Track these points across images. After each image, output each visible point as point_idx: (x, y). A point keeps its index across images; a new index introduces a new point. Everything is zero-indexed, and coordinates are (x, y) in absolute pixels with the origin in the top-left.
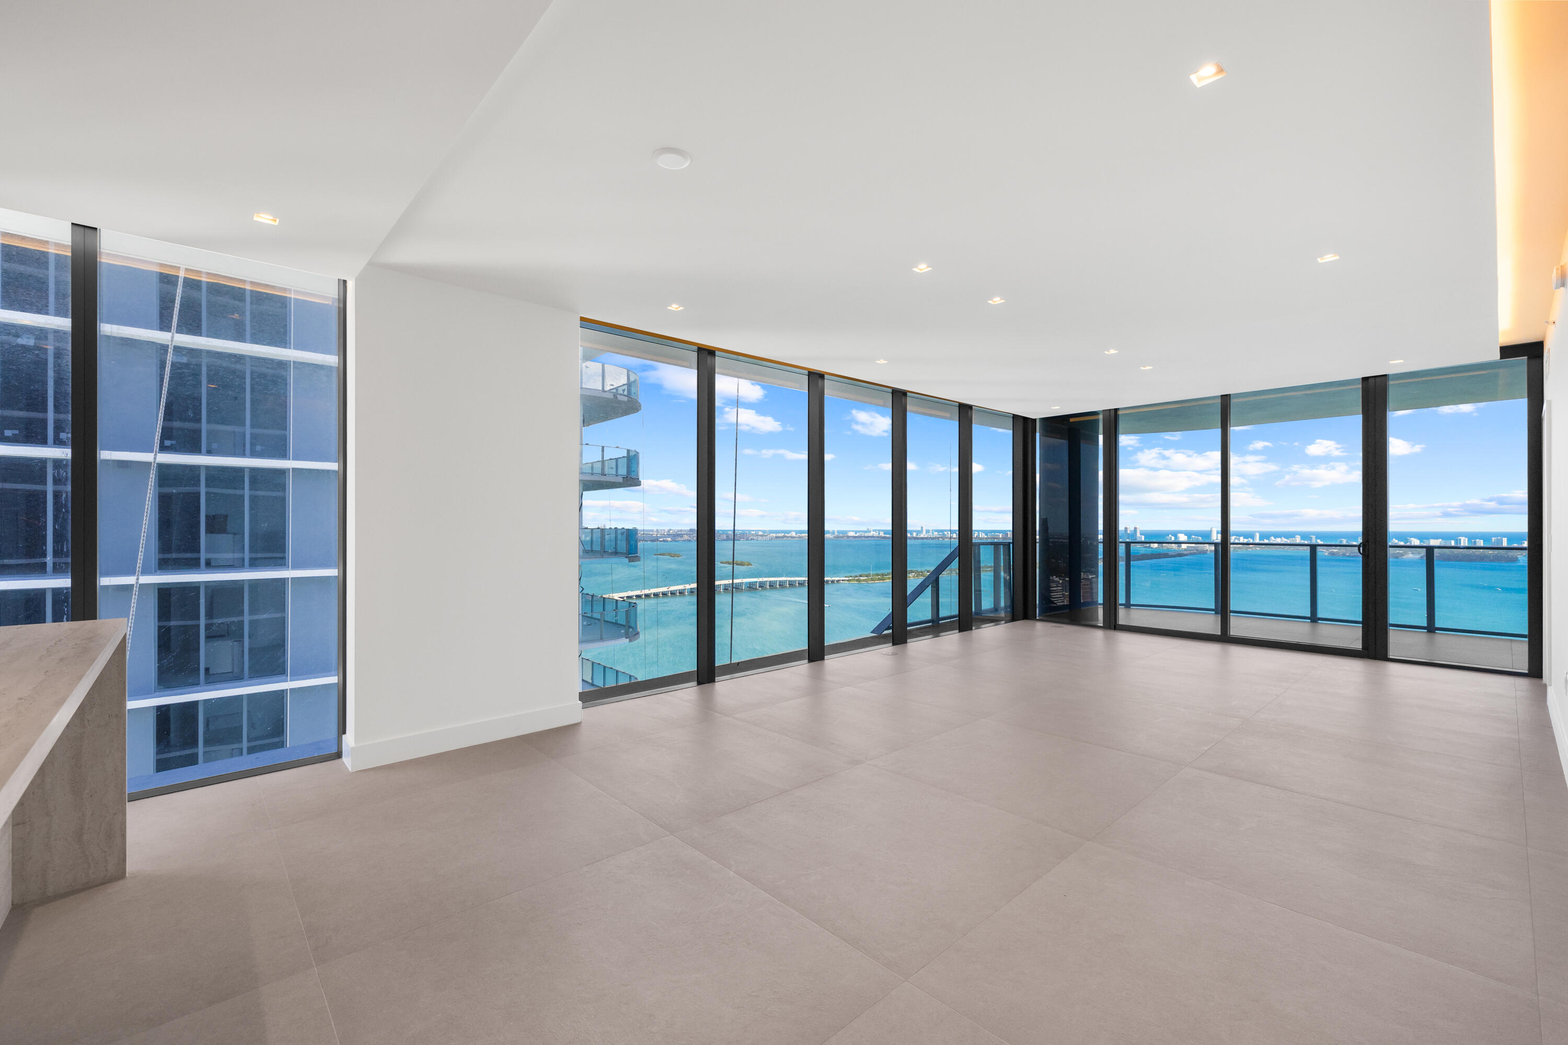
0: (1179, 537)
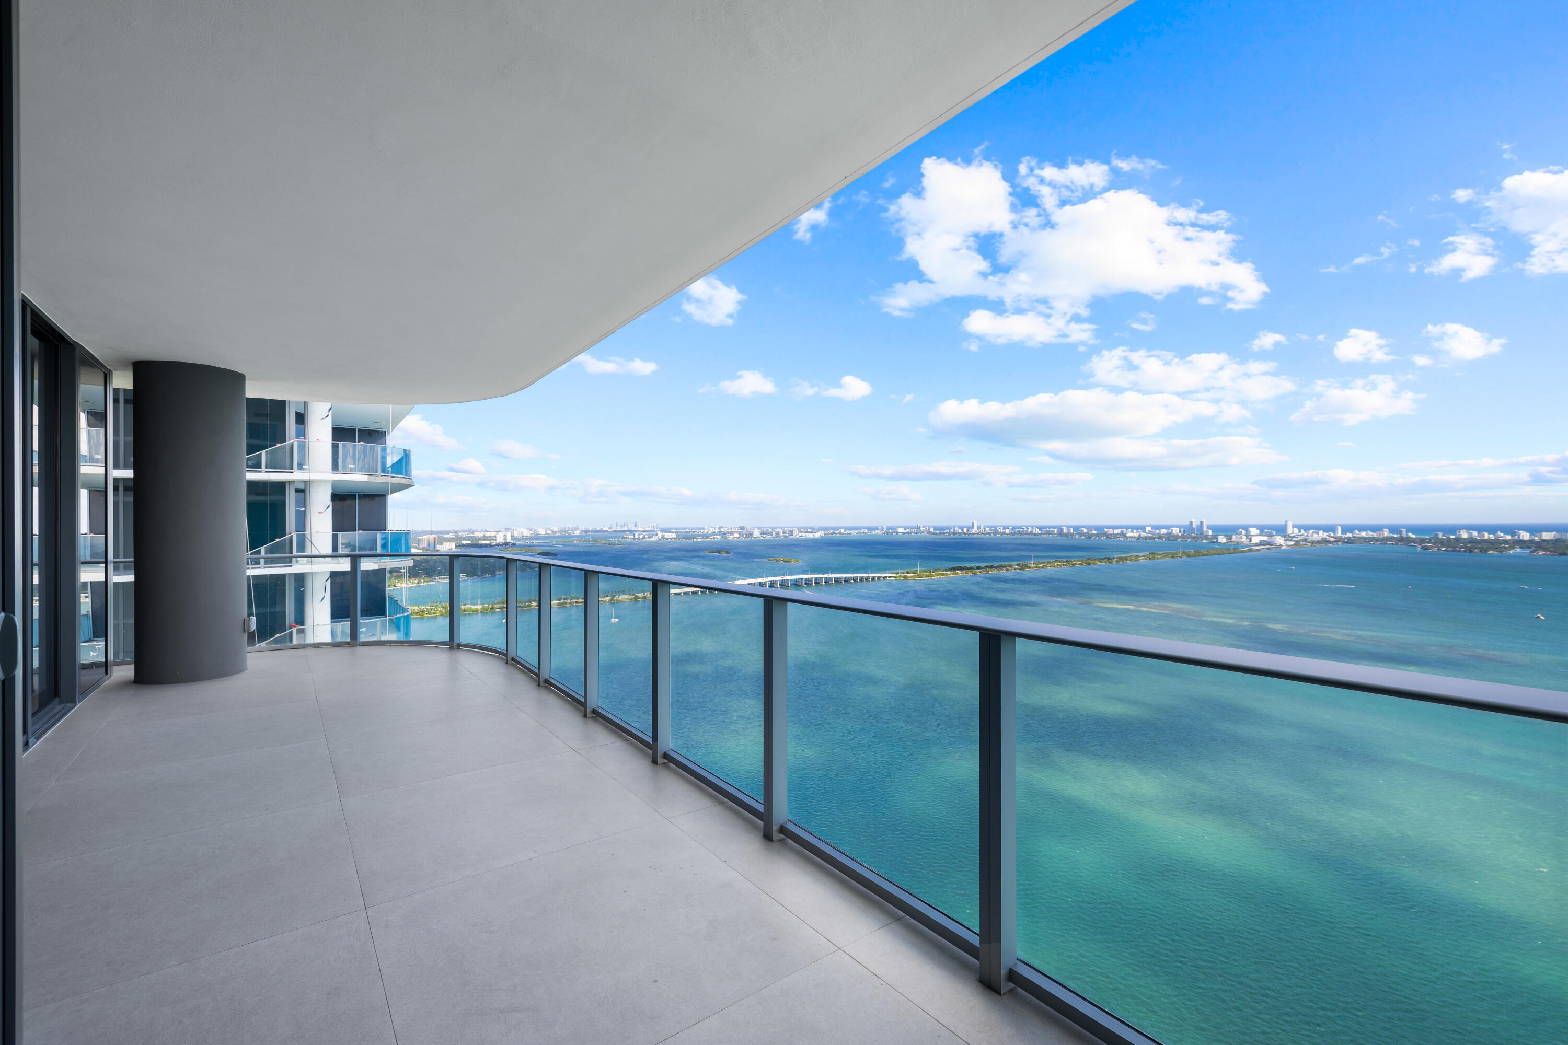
0: (1250, 531)
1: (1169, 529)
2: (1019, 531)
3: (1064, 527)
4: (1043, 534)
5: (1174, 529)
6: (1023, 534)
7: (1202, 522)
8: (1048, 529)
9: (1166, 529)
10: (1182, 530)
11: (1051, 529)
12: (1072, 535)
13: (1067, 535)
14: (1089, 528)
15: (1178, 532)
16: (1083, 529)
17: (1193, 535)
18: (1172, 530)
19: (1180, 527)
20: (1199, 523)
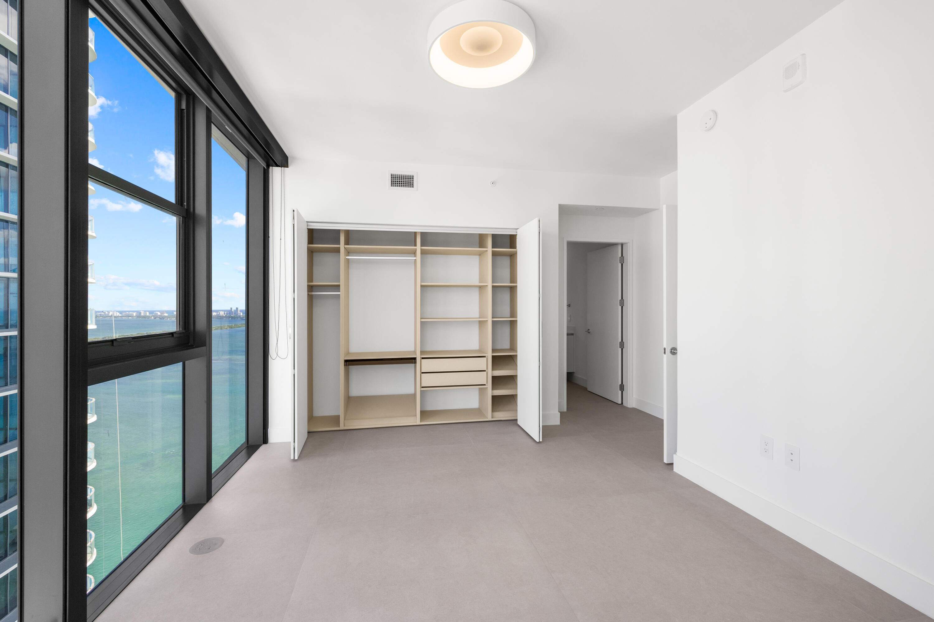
1: (218, 312)
2: (100, 314)
3: (142, 312)
4: (124, 316)
5: (221, 312)
6: (105, 317)
7: (237, 308)
8: (128, 313)
9: (216, 312)
10: (226, 312)
11: (130, 313)
12: (148, 317)
13: (144, 317)
14: (162, 312)
15: (223, 314)
16: (157, 312)
17: (232, 315)
18: (220, 313)
19: (224, 311)
20: (235, 309)
